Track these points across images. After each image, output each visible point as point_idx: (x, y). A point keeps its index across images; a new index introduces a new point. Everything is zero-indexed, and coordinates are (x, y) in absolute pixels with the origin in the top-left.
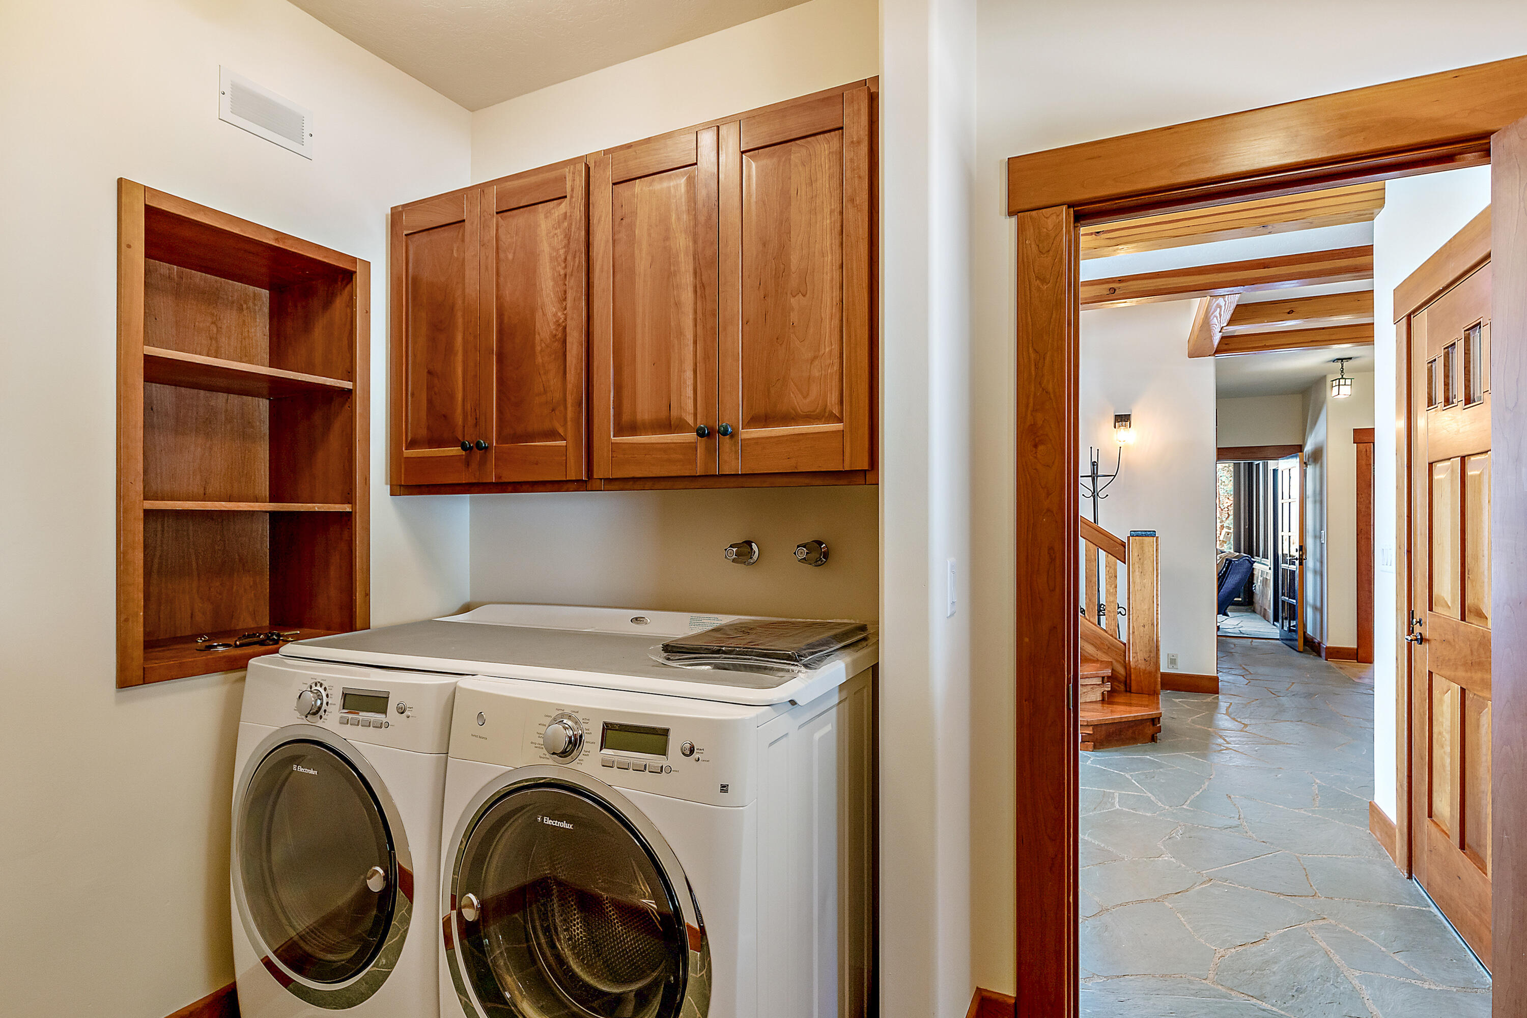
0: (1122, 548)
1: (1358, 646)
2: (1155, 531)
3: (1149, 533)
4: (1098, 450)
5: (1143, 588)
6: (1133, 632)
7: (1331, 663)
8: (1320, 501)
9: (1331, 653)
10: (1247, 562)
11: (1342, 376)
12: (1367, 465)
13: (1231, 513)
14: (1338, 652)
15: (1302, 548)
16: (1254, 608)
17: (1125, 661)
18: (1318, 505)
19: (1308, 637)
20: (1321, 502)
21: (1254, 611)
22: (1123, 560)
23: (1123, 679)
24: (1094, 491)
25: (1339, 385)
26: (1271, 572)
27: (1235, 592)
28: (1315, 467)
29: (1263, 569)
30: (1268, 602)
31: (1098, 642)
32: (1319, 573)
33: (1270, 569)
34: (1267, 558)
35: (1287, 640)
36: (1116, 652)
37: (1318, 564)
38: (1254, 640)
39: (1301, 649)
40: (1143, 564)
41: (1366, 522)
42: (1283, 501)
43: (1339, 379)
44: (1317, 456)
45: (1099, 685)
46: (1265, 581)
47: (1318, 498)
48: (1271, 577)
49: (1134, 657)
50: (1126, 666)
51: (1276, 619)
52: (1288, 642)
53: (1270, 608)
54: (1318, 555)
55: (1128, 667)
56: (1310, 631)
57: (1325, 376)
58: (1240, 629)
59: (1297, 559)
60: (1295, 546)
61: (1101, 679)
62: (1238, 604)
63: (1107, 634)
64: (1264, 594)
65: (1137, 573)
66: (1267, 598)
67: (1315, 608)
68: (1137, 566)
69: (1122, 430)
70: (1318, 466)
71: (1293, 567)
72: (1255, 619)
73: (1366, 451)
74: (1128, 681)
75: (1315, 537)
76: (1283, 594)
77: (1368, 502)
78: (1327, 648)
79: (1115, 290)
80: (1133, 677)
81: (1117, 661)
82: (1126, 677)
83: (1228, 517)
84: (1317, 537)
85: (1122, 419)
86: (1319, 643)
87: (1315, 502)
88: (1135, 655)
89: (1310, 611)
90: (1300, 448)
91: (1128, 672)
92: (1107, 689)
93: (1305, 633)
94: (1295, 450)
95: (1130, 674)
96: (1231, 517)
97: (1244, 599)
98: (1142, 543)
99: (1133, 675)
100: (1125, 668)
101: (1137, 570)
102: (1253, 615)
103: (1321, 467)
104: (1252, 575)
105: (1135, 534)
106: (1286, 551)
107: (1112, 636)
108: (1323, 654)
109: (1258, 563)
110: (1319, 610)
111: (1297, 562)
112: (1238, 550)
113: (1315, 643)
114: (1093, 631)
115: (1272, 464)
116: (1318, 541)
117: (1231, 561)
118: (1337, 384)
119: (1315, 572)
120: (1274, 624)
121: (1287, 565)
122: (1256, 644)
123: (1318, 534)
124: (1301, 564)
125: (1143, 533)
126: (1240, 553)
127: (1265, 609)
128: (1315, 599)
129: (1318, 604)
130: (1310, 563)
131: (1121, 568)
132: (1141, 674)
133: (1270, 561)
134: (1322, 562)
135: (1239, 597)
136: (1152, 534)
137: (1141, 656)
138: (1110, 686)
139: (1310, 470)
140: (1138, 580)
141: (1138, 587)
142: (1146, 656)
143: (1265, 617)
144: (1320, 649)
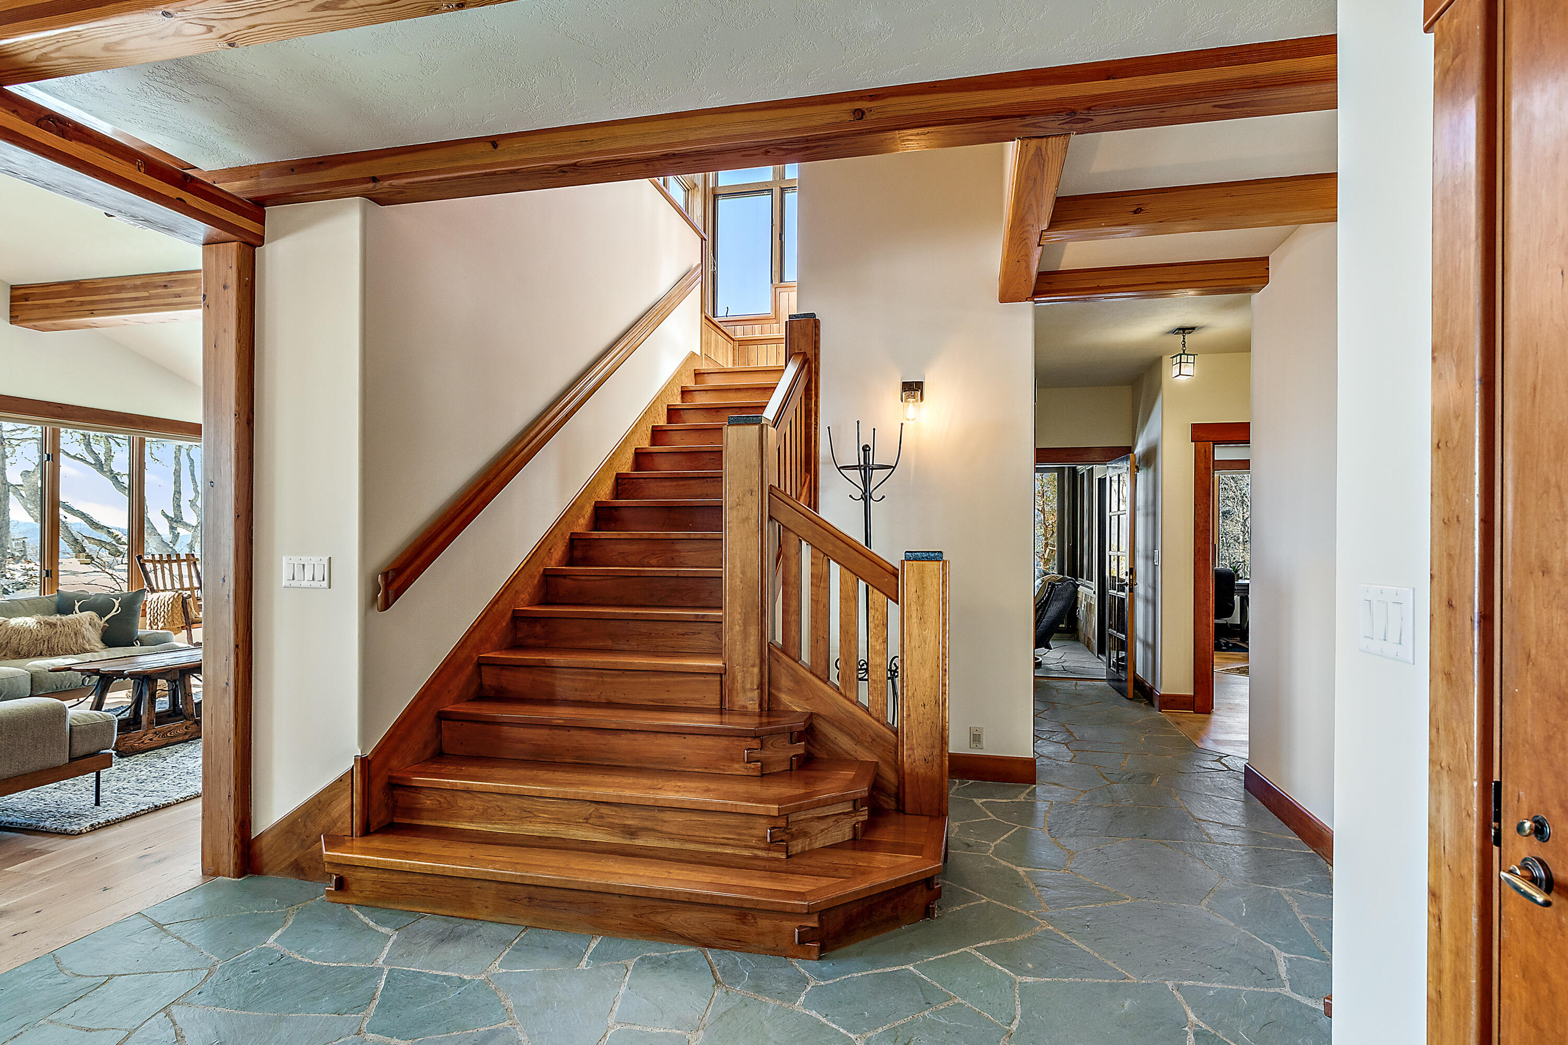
0: (893, 579)
1: (1194, 693)
2: (941, 552)
3: (932, 555)
4: (874, 429)
5: (923, 644)
6: (909, 716)
7: (1165, 715)
8: (1153, 513)
9: (1165, 703)
10: (1071, 586)
11: (1184, 351)
12: (1206, 468)
13: (1055, 530)
14: (1173, 700)
15: (1132, 571)
16: (1078, 635)
17: (896, 762)
18: (1150, 518)
19: (1138, 677)
20: (1155, 514)
21: (1077, 639)
22: (894, 598)
23: (894, 789)
24: (866, 490)
25: (1180, 362)
26: (1096, 596)
27: (1058, 619)
28: (1147, 472)
29: (1088, 592)
30: (1092, 631)
31: (858, 732)
32: (1152, 602)
33: (1094, 593)
34: (1092, 581)
35: (1114, 680)
36: (884, 746)
37: (1150, 591)
38: (1079, 682)
39: (1131, 695)
40: (923, 605)
41: (1205, 538)
42: (1111, 514)
43: (1181, 355)
44: (1150, 458)
45: (847, 813)
46: (1089, 606)
47: (1150, 510)
48: (1095, 602)
49: (910, 756)
50: (898, 769)
51: (1101, 650)
52: (1116, 684)
53: (1094, 638)
54: (1150, 581)
55: (901, 772)
56: (1140, 672)
57: (1160, 358)
58: (1064, 664)
59: (1126, 584)
60: (1125, 567)
61: (851, 804)
62: (1061, 631)
63: (870, 718)
64: (1088, 620)
65: (914, 620)
66: (1091, 626)
67: (1145, 644)
68: (914, 608)
69: (911, 405)
70: (1151, 470)
71: (1122, 594)
72: (1078, 649)
73: (1205, 452)
74: (901, 795)
75: (1147, 557)
76: (1110, 626)
77: (1207, 514)
78: (1161, 696)
79: (863, 113)
80: (908, 789)
81: (885, 761)
82: (898, 788)
83: (1052, 534)
84: (1150, 557)
85: (913, 388)
86: (1152, 689)
87: (1147, 515)
88: (911, 752)
89: (1139, 647)
90: (1129, 450)
91: (901, 780)
92: (861, 819)
93: (1135, 672)
94: (1124, 452)
95: (904, 783)
96: (1055, 534)
97: (1068, 625)
98: (922, 572)
99: (907, 785)
100: (897, 771)
101: (914, 615)
102: (1077, 645)
103: (1155, 470)
104: (1077, 598)
105: (912, 556)
106: (1115, 574)
107: (878, 721)
108: (1156, 703)
109: (1083, 585)
110: (1151, 647)
111: (1127, 588)
112: (1061, 572)
113: (1146, 686)
114: (850, 712)
115: (1099, 471)
116: (1150, 563)
117: (1053, 586)
118: (1178, 361)
119: (1146, 600)
120: (1098, 657)
121: (1115, 592)
122: (1082, 688)
123: (1150, 553)
124: (1131, 590)
125: (925, 555)
126: (1063, 575)
127: (1089, 639)
128: (1146, 633)
129: (1150, 640)
130: (1140, 589)
131: (894, 609)
132: (920, 783)
133: (1095, 584)
134: (1154, 589)
135: (1063, 623)
136: (936, 556)
137: (919, 753)
138: (866, 813)
139: (1141, 476)
140: (915, 631)
141: (915, 643)
142: (926, 753)
143: (1088, 646)
144: (1152, 696)
